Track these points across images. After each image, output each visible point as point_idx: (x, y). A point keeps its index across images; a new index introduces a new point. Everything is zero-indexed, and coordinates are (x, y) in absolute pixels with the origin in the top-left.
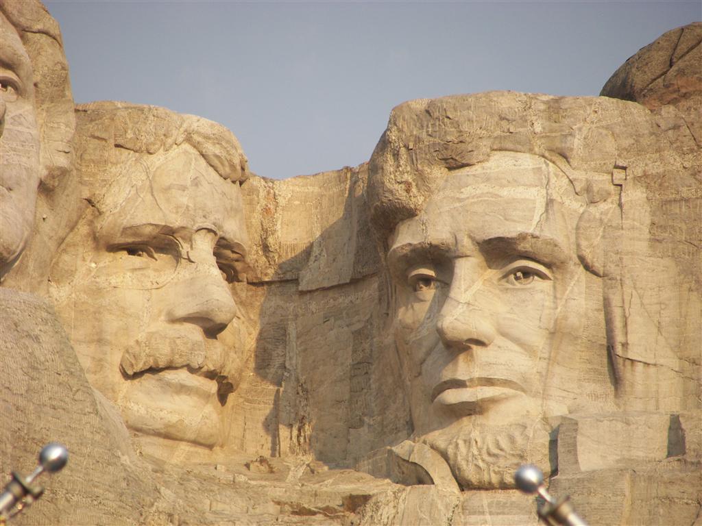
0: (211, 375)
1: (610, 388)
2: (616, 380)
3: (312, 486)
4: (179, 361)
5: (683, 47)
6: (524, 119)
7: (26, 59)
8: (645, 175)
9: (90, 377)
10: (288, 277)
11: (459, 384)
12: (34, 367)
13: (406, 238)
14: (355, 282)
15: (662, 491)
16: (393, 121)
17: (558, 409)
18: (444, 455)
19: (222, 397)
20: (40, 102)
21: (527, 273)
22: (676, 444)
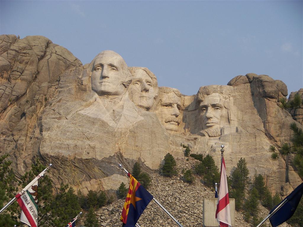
0: (177, 122)
1: (228, 123)
2: (229, 122)
3: (190, 137)
4: (172, 120)
5: (238, 79)
6: (217, 88)
7: (152, 82)
8: (233, 95)
9: (161, 123)
10: (187, 109)
11: (209, 123)
12: (153, 122)
13: (202, 104)
14: (195, 110)
15: (235, 137)
16: (200, 89)
17: (222, 126)
18: (207, 132)
19: (178, 125)
20: (154, 87)
21: (217, 109)
22: (237, 131)
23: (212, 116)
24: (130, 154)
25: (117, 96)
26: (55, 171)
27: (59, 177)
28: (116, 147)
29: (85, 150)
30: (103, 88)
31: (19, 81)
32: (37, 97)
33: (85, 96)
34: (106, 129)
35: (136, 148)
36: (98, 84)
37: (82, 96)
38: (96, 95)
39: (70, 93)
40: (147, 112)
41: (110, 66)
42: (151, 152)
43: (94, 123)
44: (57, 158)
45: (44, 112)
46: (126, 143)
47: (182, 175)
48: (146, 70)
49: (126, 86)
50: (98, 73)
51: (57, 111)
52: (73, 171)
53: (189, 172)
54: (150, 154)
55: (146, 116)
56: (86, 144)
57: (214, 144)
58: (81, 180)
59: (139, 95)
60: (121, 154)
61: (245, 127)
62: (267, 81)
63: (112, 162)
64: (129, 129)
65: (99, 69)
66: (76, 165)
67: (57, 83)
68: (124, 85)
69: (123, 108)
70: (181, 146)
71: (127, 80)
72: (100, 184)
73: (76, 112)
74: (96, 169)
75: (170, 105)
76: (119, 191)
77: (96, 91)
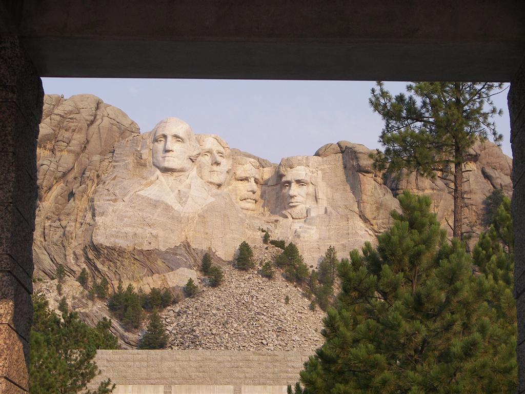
0: (254, 200)
2: (317, 201)
3: (270, 218)
4: (249, 198)
5: (327, 147)
6: (302, 160)
7: (224, 152)
8: (321, 169)
10: (266, 183)
11: (292, 203)
12: (226, 203)
13: (284, 179)
14: (276, 185)
15: (323, 219)
16: (282, 161)
18: (290, 214)
19: (256, 203)
21: (303, 185)
22: (326, 212)
23: (295, 193)
24: (199, 243)
25: (183, 173)
26: (111, 264)
27: (116, 271)
28: (183, 235)
29: (147, 239)
30: (166, 164)
31: (65, 153)
32: (87, 174)
33: (145, 172)
34: (171, 214)
35: (206, 236)
36: (161, 159)
37: (141, 173)
38: (158, 172)
39: (126, 168)
40: (219, 191)
41: (174, 137)
42: (224, 240)
43: (156, 206)
44: (113, 249)
45: (95, 192)
46: (194, 230)
47: (260, 268)
48: (217, 139)
49: (194, 160)
50: (160, 146)
51: (111, 191)
52: (132, 264)
53: (267, 264)
54: (222, 242)
56: (147, 232)
57: (299, 227)
58: (141, 275)
59: (209, 169)
60: (188, 243)
61: (335, 207)
62: (362, 153)
63: (178, 253)
64: (197, 214)
65: (161, 140)
66: (136, 257)
67: (111, 155)
68: (191, 159)
69: (190, 188)
70: (259, 230)
71: (195, 153)
72: (165, 280)
73: (135, 192)
74: (159, 262)
75: (246, 179)
76: (187, 288)
77: (158, 167)
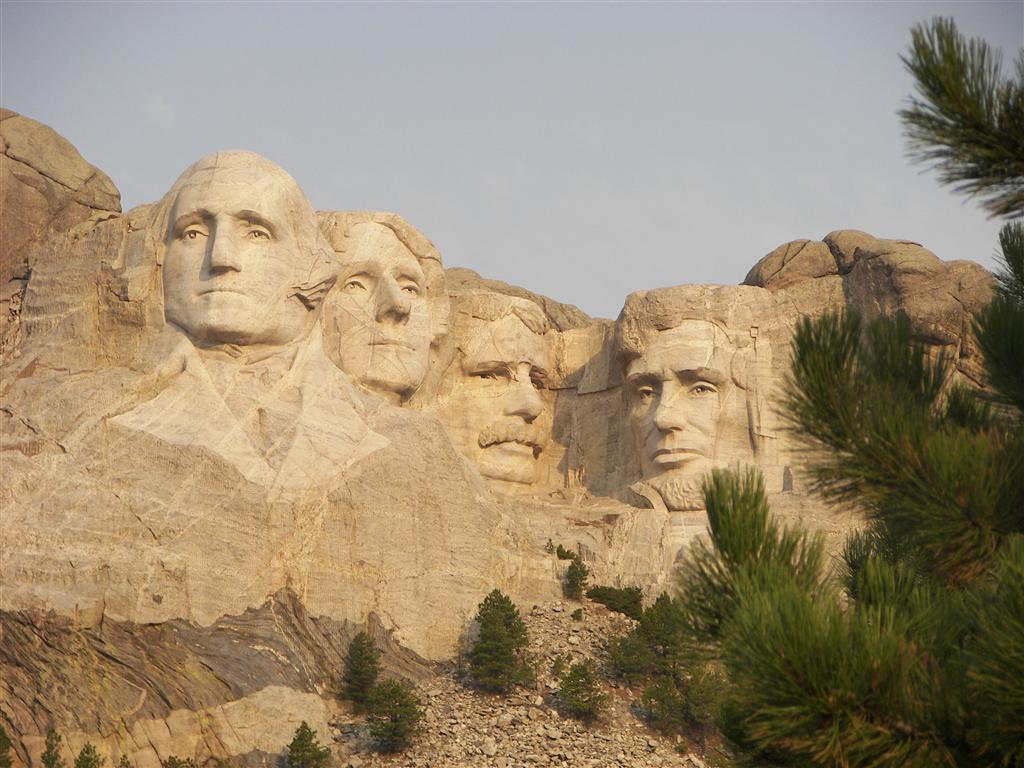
0: (529, 444)
1: (751, 452)
2: (754, 447)
3: (587, 508)
4: (511, 437)
5: (790, 255)
6: (701, 301)
7: (422, 275)
8: (769, 331)
10: (572, 386)
11: (667, 452)
12: (429, 456)
13: (635, 370)
14: (609, 389)
15: (779, 512)
16: (627, 304)
18: (659, 492)
19: (536, 455)
20: (430, 297)
21: (703, 389)
22: (787, 484)
23: (680, 420)
24: (333, 599)
25: (274, 349)
26: (21, 674)
27: (36, 701)
28: (275, 570)
29: (145, 586)
30: (214, 318)
33: (138, 346)
34: (232, 494)
35: (358, 573)
36: (195, 299)
37: (125, 349)
38: (186, 347)
39: (73, 336)
40: (403, 413)
41: (243, 219)
42: (422, 586)
43: (177, 466)
44: (27, 620)
46: (317, 553)
47: (553, 685)
48: (396, 227)
49: (313, 304)
50: (192, 253)
51: (19, 415)
52: (93, 676)
53: (579, 671)
54: (417, 594)
55: (397, 432)
56: (148, 557)
57: (690, 541)
58: (127, 713)
59: (368, 336)
60: (294, 599)
62: (914, 272)
63: (258, 632)
64: (326, 493)
65: (195, 232)
66: (109, 648)
67: (17, 286)
68: (303, 299)
69: (299, 401)
70: (550, 551)
71: (317, 277)
72: (211, 731)
73: (104, 418)
74: (192, 668)
75: (501, 371)
76: (291, 759)
77: (186, 330)
